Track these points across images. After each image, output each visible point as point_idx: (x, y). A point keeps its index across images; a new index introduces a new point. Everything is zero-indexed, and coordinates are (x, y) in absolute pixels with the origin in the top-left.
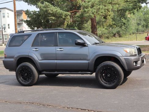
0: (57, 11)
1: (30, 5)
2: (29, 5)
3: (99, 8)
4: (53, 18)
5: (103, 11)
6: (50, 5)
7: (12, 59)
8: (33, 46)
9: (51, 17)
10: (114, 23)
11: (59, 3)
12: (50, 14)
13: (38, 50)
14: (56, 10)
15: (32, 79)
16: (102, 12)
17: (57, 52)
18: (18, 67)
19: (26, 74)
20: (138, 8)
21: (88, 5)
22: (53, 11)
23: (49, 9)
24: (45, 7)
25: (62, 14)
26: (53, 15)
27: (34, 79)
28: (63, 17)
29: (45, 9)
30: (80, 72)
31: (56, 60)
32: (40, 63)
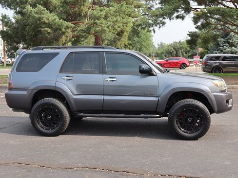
0: (55, 19)
1: (6, 8)
2: (3, 7)
3: (117, 21)
4: (49, 30)
5: (121, 25)
6: (46, 10)
7: (25, 93)
8: (61, 72)
9: (46, 29)
10: (130, 42)
11: (57, 9)
12: (44, 23)
13: (71, 79)
14: (53, 18)
15: (59, 125)
16: (119, 27)
17: (106, 83)
18: (36, 105)
19: (49, 117)
20: (161, 25)
21: (101, 15)
22: (48, 19)
23: (44, 16)
24: (37, 13)
25: (61, 25)
26: (49, 25)
27: (63, 125)
28: (63, 30)
29: (37, 16)
30: (142, 115)
31: (104, 95)
32: (75, 100)
